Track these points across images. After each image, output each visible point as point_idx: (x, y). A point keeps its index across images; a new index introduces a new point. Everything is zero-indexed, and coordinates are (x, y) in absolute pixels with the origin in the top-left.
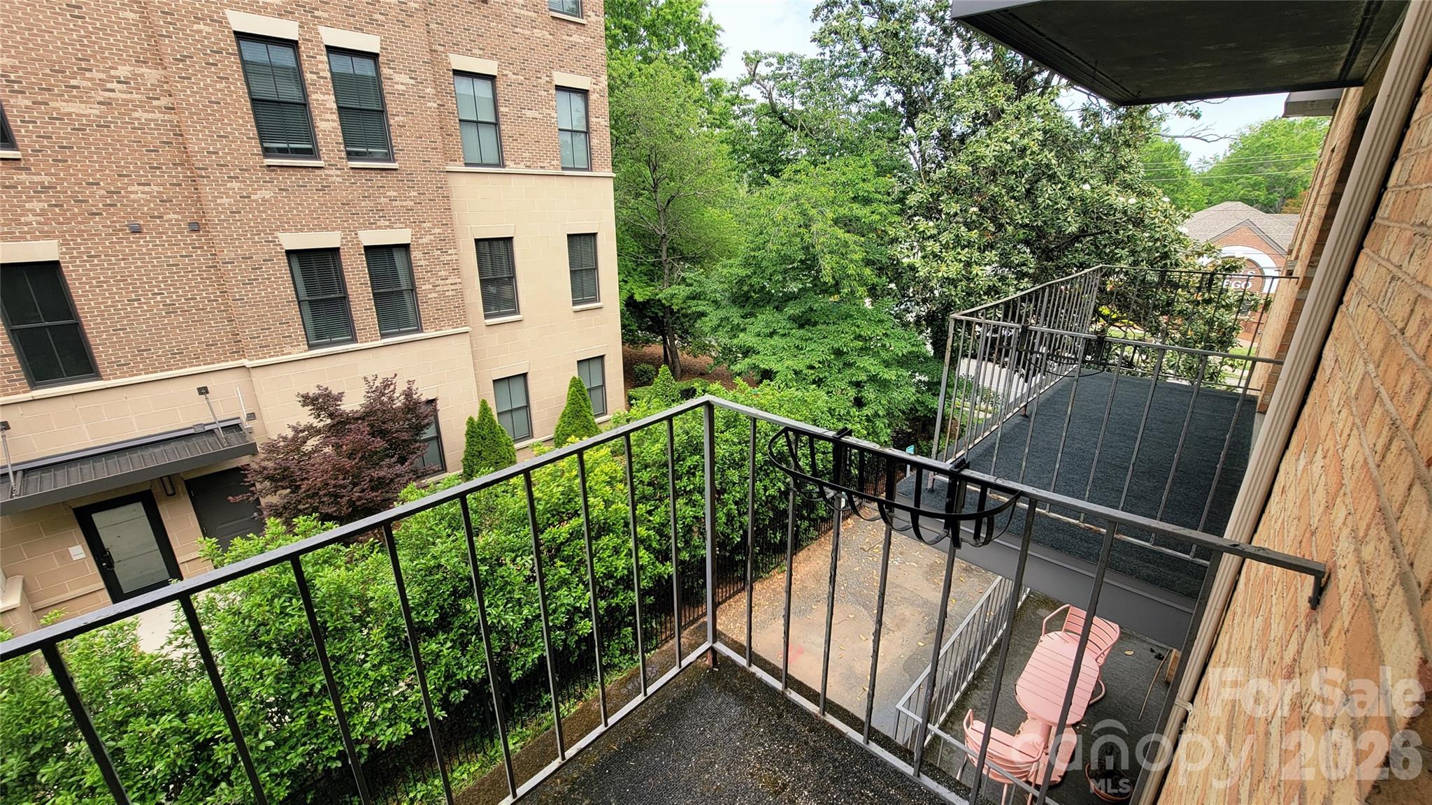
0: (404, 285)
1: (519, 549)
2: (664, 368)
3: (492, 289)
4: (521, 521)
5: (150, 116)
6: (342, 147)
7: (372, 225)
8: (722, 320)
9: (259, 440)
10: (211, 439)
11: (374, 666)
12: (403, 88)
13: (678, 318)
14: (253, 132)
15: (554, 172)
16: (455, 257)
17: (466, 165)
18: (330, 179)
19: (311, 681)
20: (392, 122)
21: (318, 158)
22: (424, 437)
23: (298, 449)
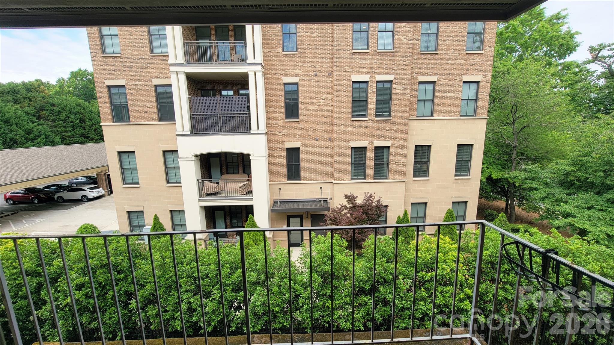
0: (385, 161)
1: (406, 276)
2: (502, 214)
3: (418, 166)
4: (410, 264)
5: (327, 108)
6: (375, 113)
7: (378, 139)
8: (549, 194)
9: (331, 207)
10: (320, 203)
11: (345, 296)
12: (399, 91)
13: (518, 190)
14: (351, 111)
15: (456, 118)
16: (406, 152)
17: (417, 117)
18: (369, 124)
19: (327, 291)
20: (392, 103)
21: (366, 117)
22: (381, 219)
23: (340, 212)
